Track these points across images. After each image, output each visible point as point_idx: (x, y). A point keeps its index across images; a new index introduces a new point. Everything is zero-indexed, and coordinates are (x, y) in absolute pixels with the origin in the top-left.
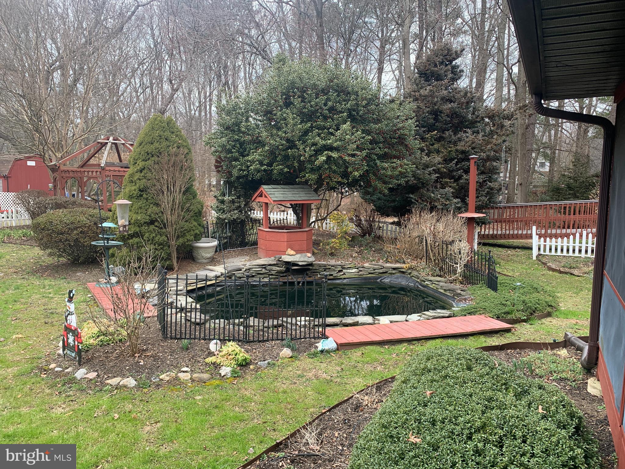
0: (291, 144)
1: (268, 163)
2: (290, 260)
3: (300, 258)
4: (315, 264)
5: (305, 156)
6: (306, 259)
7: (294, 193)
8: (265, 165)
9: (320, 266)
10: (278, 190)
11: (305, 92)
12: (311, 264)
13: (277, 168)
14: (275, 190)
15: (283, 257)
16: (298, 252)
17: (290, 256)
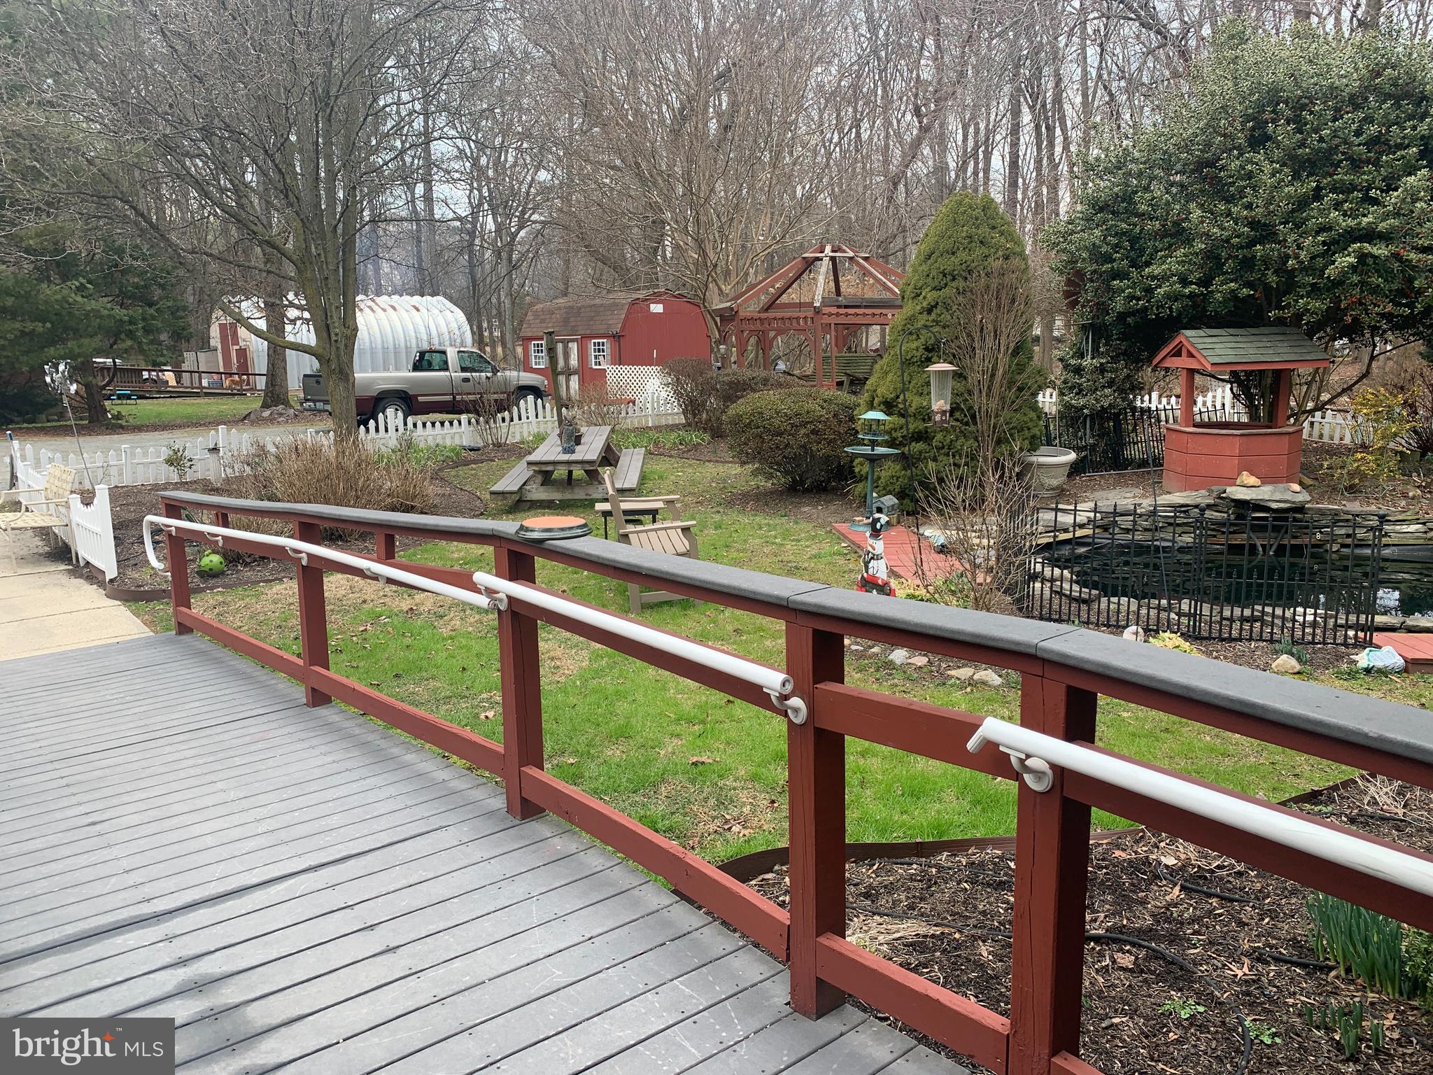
0: (1263, 231)
1: (1200, 278)
2: (1248, 498)
3: (1273, 492)
4: (1309, 509)
5: (1297, 257)
6: (1288, 496)
7: (1261, 345)
8: (1191, 283)
9: (1322, 513)
10: (1223, 339)
11: (1303, 107)
12: (1300, 509)
13: (1222, 288)
14: (1214, 339)
15: (1229, 489)
16: (1266, 480)
17: (1247, 488)
